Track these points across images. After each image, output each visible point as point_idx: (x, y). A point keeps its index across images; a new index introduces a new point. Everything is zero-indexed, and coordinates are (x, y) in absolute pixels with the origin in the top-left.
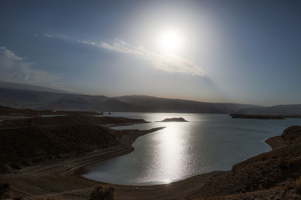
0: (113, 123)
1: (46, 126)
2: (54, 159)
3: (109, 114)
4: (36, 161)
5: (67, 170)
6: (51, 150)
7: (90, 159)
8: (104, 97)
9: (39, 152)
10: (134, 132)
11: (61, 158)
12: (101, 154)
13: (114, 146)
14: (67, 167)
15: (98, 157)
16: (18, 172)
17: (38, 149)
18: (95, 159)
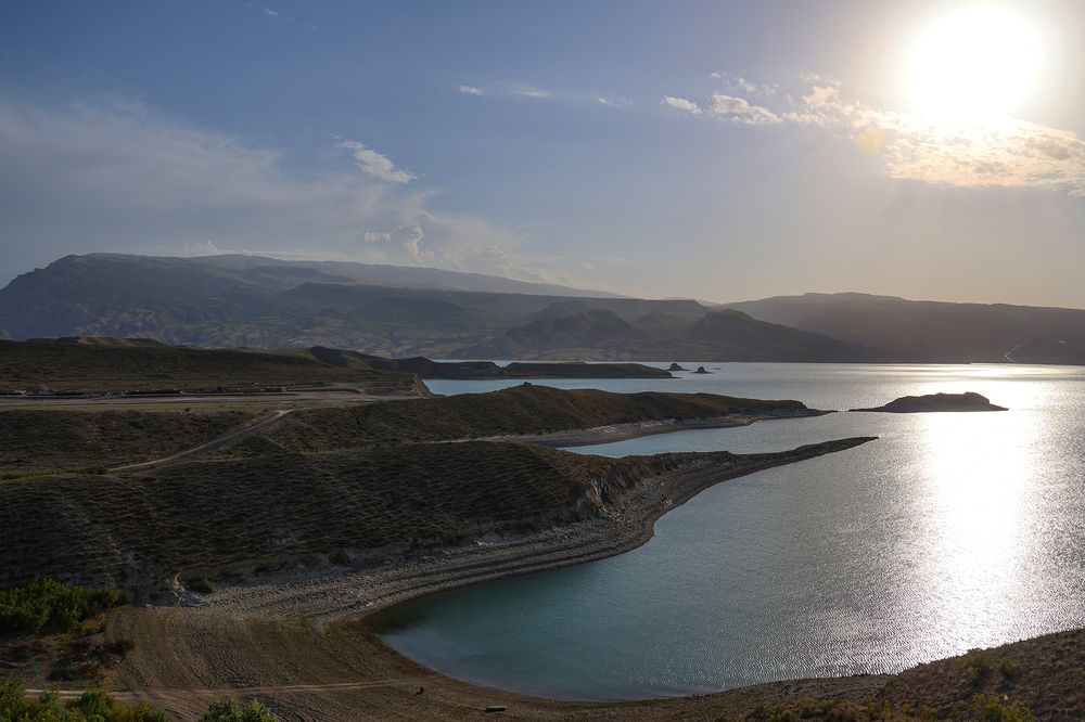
0: (670, 417)
1: (331, 452)
2: (325, 568)
3: (701, 371)
4: (263, 571)
5: (350, 607)
6: (323, 535)
7: (448, 571)
8: (693, 303)
9: (281, 540)
10: (708, 462)
11: (349, 562)
12: (497, 554)
13: (568, 523)
14: (355, 597)
15: (484, 565)
16: (197, 602)
17: (281, 532)
18: (467, 572)
